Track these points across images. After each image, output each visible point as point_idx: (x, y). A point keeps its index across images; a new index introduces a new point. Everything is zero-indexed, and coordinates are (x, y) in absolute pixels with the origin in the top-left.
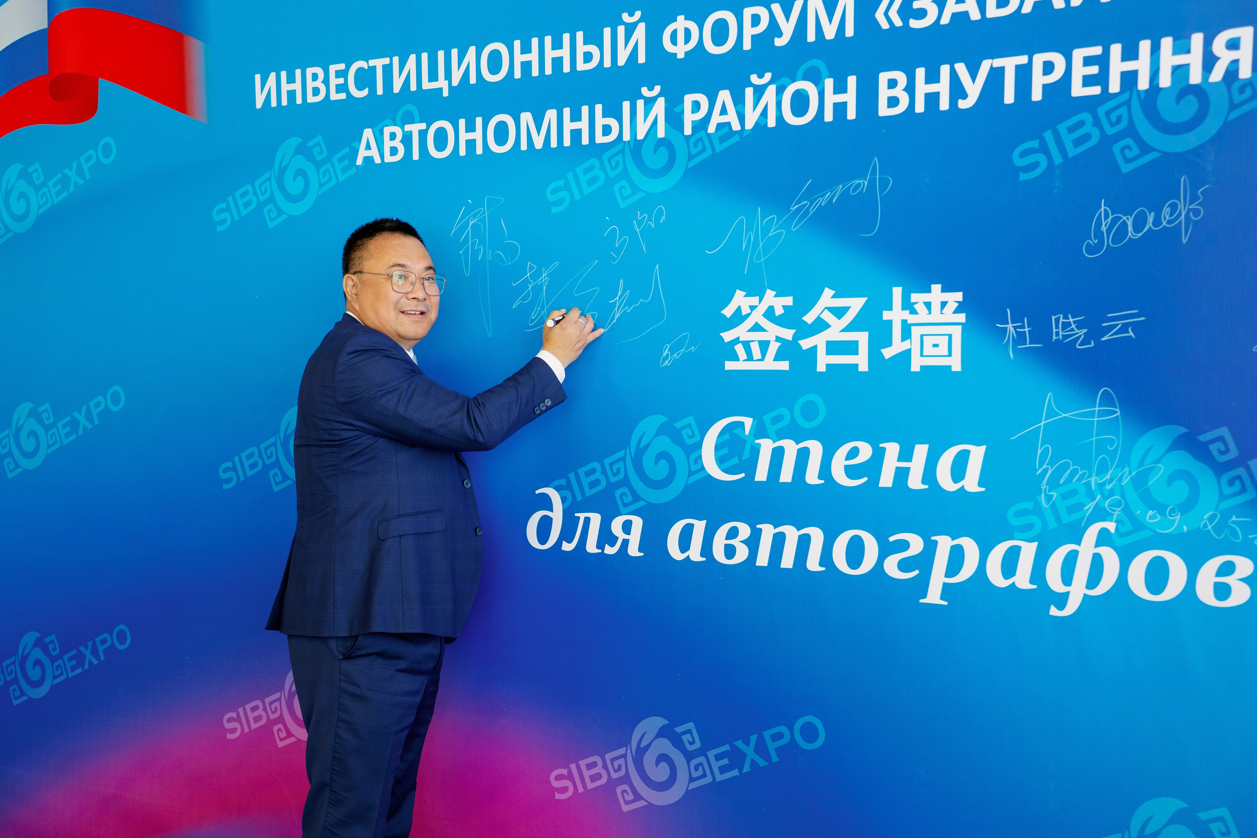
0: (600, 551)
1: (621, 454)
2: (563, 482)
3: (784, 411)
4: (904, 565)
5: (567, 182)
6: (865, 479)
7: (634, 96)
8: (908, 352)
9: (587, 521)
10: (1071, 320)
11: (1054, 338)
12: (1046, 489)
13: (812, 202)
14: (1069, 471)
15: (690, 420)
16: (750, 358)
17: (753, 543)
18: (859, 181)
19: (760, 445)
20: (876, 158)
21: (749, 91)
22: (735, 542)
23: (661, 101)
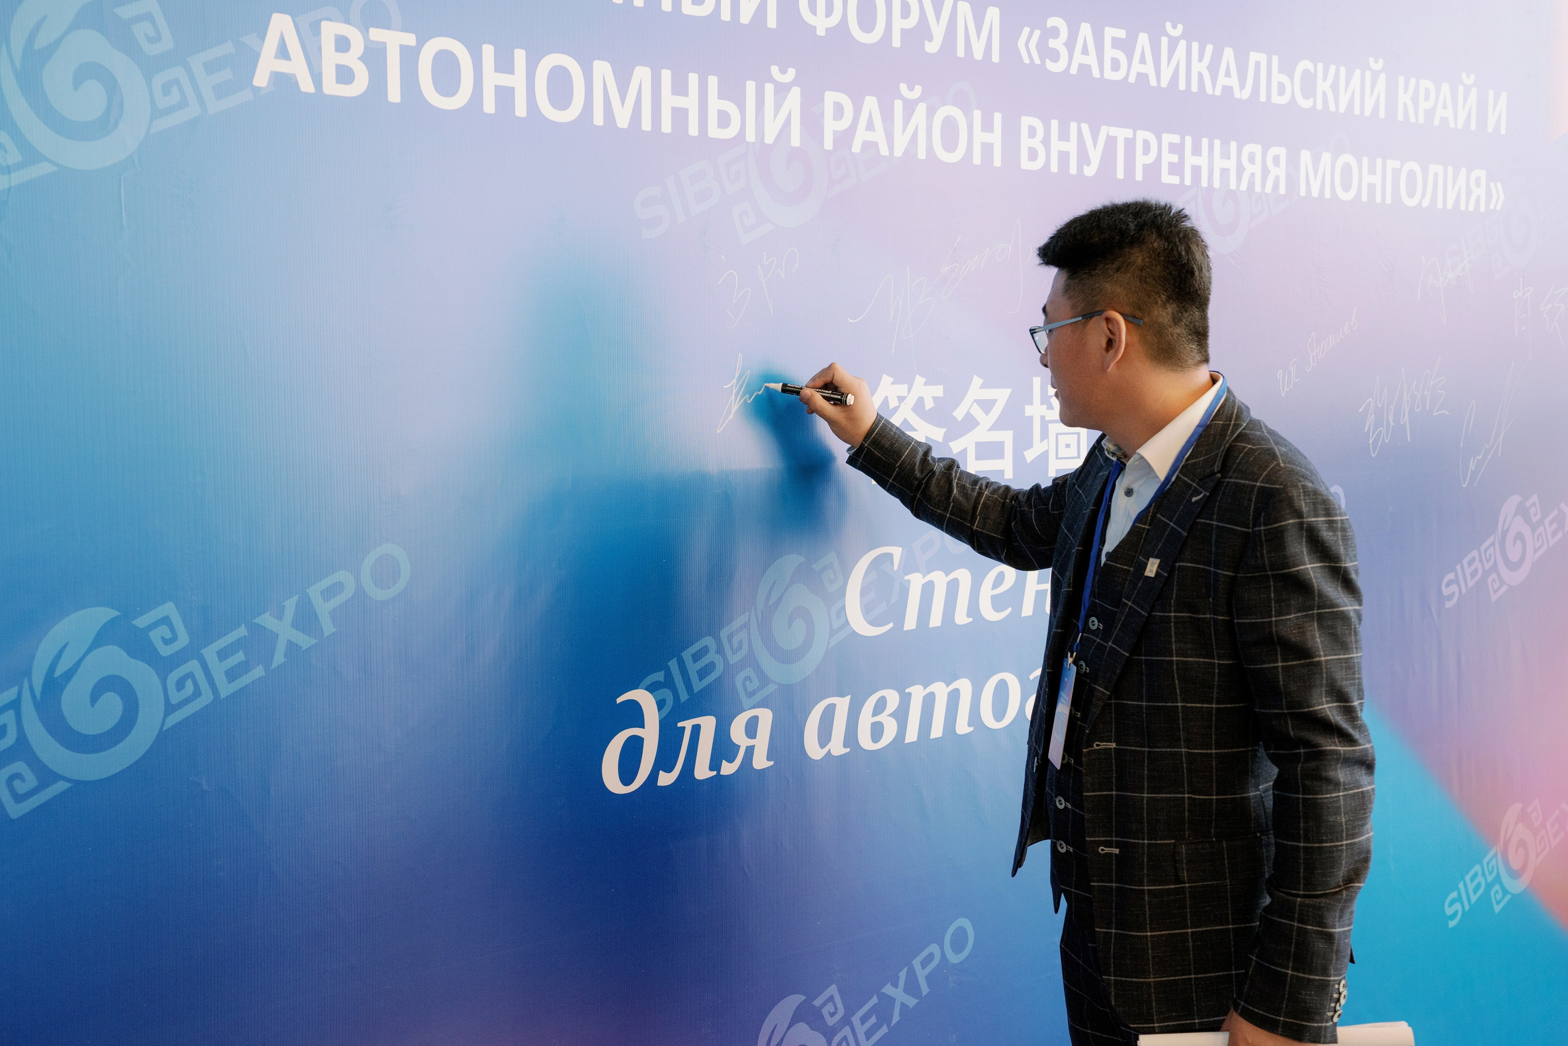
0: (714, 773)
5: (665, 192)
6: (1008, 612)
7: (763, 78)
8: (1046, 454)
9: (696, 729)
13: (962, 265)
15: (832, 557)
17: (902, 713)
18: (1003, 246)
19: (909, 581)
21: (898, 105)
22: (882, 718)
23: (795, 92)
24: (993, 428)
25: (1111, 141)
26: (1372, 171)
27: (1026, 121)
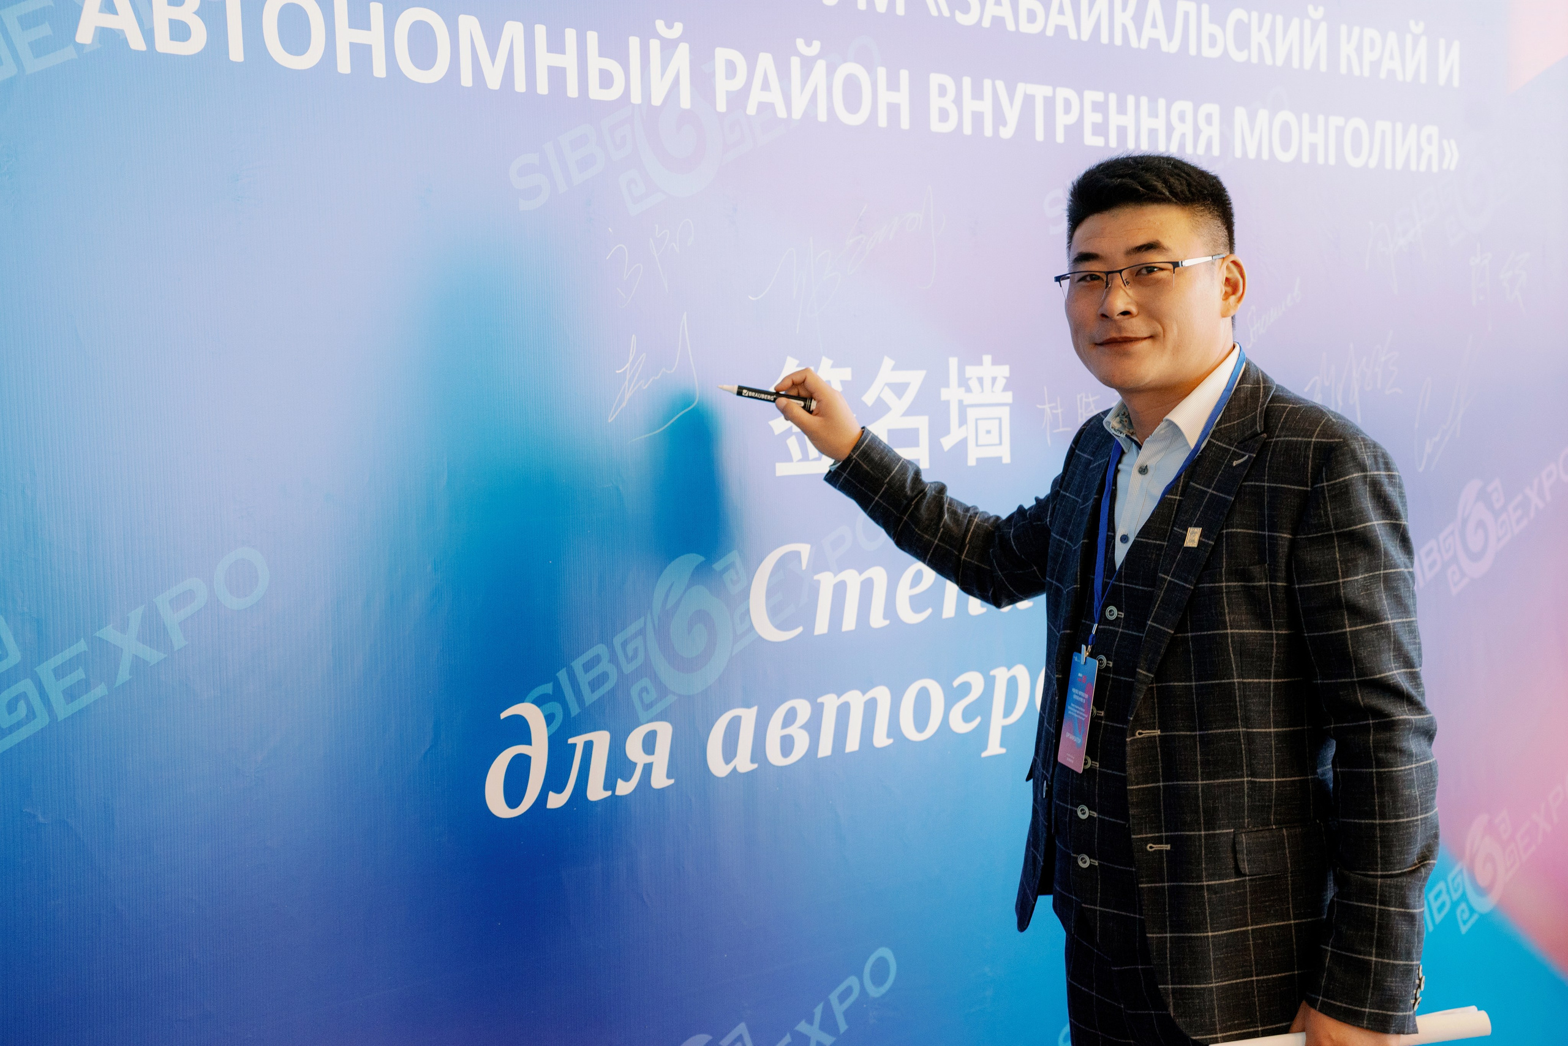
0: (609, 793)
2: (547, 688)
3: (845, 530)
5: (544, 159)
6: (930, 611)
7: (647, 34)
8: (965, 441)
9: (589, 746)
10: (1091, 400)
15: (734, 556)
16: (805, 456)
17: (813, 727)
18: (914, 215)
19: (819, 581)
21: (795, 62)
22: (793, 730)
23: (683, 49)
24: (907, 413)
25: (1029, 100)
26: (1313, 129)
27: (936, 79)
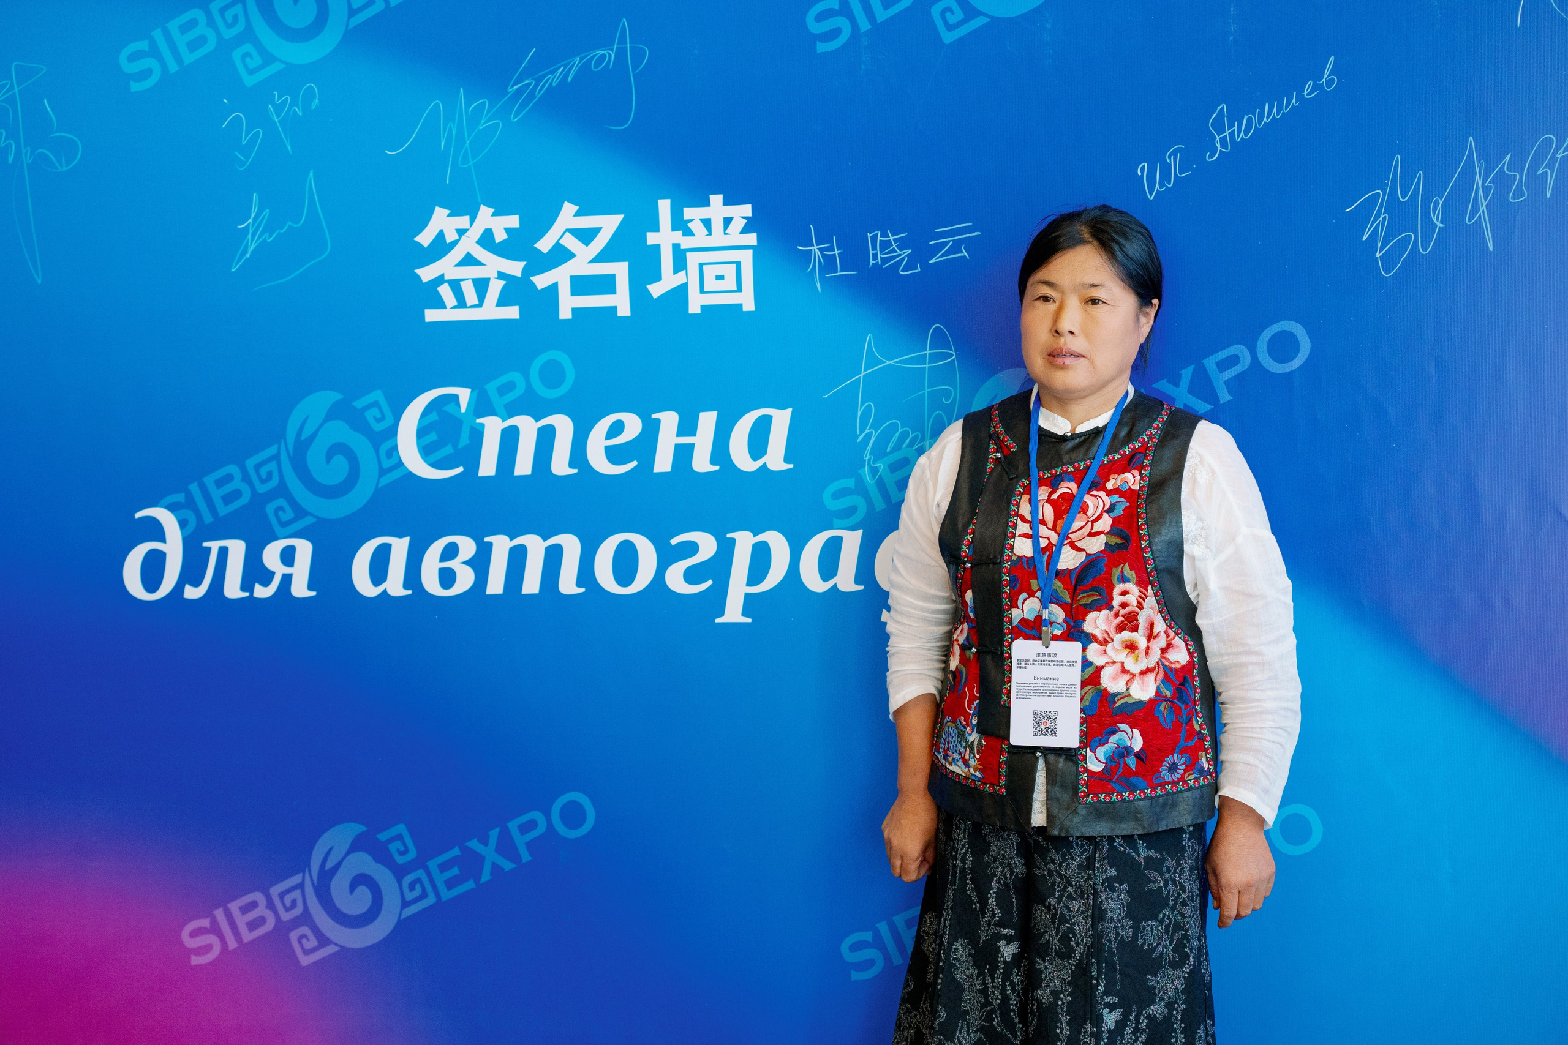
0: (247, 594)
1: (272, 450)
2: (180, 497)
3: (515, 376)
4: (691, 576)
5: (153, 45)
6: (634, 463)
8: (683, 288)
9: (223, 552)
10: (891, 238)
11: (871, 262)
12: (869, 459)
13: (538, 81)
14: (897, 435)
15: (377, 395)
16: (461, 303)
17: (480, 563)
18: (603, 52)
19: (483, 425)
20: (624, 20)
22: (454, 564)
24: (596, 260)
